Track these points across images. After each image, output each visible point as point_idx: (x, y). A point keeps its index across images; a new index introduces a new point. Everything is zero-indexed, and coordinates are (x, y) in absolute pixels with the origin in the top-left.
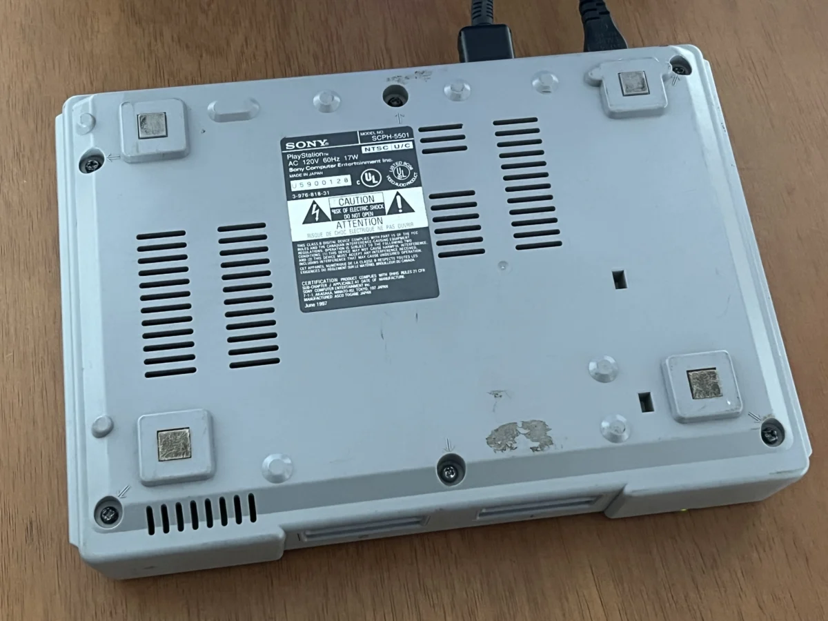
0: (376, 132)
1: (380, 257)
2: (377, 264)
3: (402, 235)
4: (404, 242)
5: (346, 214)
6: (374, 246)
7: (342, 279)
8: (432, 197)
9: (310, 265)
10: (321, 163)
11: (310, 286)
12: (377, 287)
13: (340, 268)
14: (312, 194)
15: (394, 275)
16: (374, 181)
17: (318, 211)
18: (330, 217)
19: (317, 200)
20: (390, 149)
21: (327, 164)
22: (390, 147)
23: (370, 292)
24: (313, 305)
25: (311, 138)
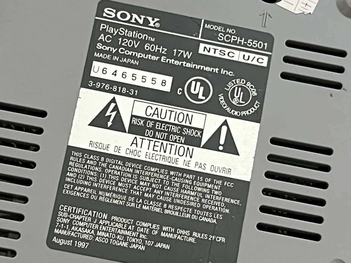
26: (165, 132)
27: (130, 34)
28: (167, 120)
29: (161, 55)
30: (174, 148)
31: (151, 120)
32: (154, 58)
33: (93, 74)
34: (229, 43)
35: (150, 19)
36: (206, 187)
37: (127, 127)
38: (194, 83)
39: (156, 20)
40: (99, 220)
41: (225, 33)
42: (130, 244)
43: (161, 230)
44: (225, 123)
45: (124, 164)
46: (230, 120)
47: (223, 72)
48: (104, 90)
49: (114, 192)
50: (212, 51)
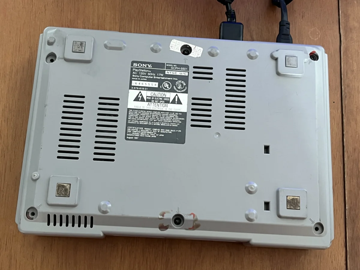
26: (158, 100)
27: (143, 71)
28: (158, 96)
29: (153, 76)
30: (161, 104)
31: (153, 97)
32: (151, 77)
33: (132, 85)
34: (175, 69)
35: (148, 65)
36: (173, 116)
37: (145, 100)
38: (165, 84)
39: (150, 65)
40: (140, 130)
41: (173, 67)
42: (151, 136)
43: (160, 131)
44: (177, 95)
45: (146, 112)
46: (178, 94)
47: (174, 79)
48: (137, 89)
49: (144, 121)
50: (170, 73)
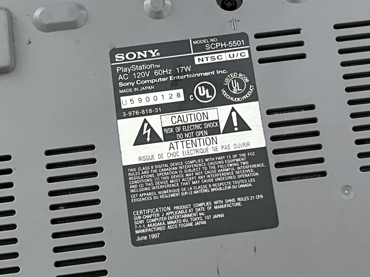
0: (209, 40)
1: (215, 182)
2: (213, 190)
3: (238, 157)
4: (240, 165)
5: (179, 133)
6: (208, 169)
7: (175, 208)
8: (269, 112)
9: (142, 193)
10: (152, 76)
11: (142, 216)
12: (212, 216)
13: (173, 195)
14: (143, 112)
15: (231, 202)
16: (208, 96)
17: (149, 131)
18: (162, 137)
19: (148, 118)
20: (224, 59)
21: (159, 77)
22: (225, 57)
23: (205, 222)
24: (145, 238)
25: (141, 48)
